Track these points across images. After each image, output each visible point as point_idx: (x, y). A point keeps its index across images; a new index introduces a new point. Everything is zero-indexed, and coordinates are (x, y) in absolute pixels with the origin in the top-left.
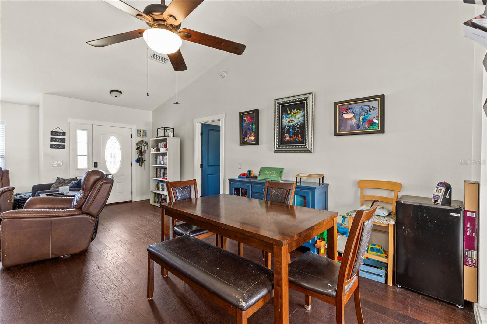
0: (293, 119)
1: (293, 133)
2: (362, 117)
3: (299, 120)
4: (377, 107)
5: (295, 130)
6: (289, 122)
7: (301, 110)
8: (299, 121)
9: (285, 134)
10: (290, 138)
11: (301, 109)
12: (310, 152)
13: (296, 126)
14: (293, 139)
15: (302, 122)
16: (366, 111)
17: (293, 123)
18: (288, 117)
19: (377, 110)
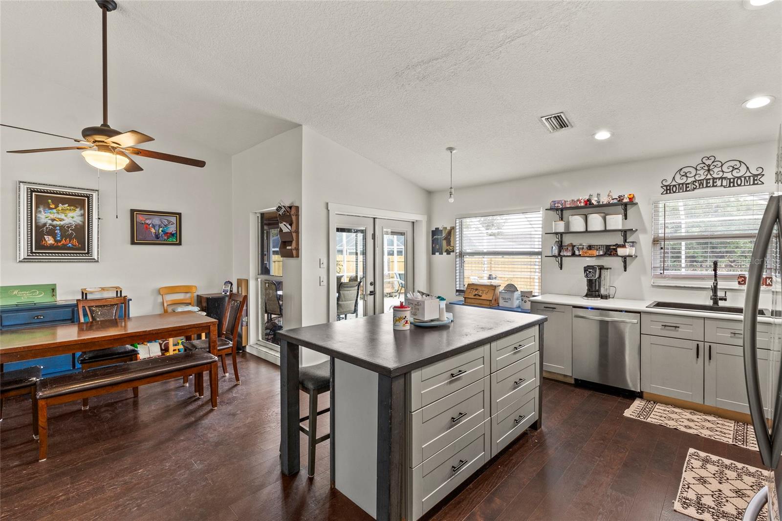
0: (62, 216)
1: (62, 236)
2: (161, 229)
3: (74, 219)
4: (175, 222)
5: (65, 232)
6: (53, 220)
7: (77, 208)
8: (74, 221)
9: (45, 236)
10: (55, 242)
11: (77, 206)
12: (95, 261)
13: (68, 227)
14: (63, 244)
15: (80, 223)
16: (165, 224)
17: (62, 223)
18: (50, 213)
19: (175, 225)
